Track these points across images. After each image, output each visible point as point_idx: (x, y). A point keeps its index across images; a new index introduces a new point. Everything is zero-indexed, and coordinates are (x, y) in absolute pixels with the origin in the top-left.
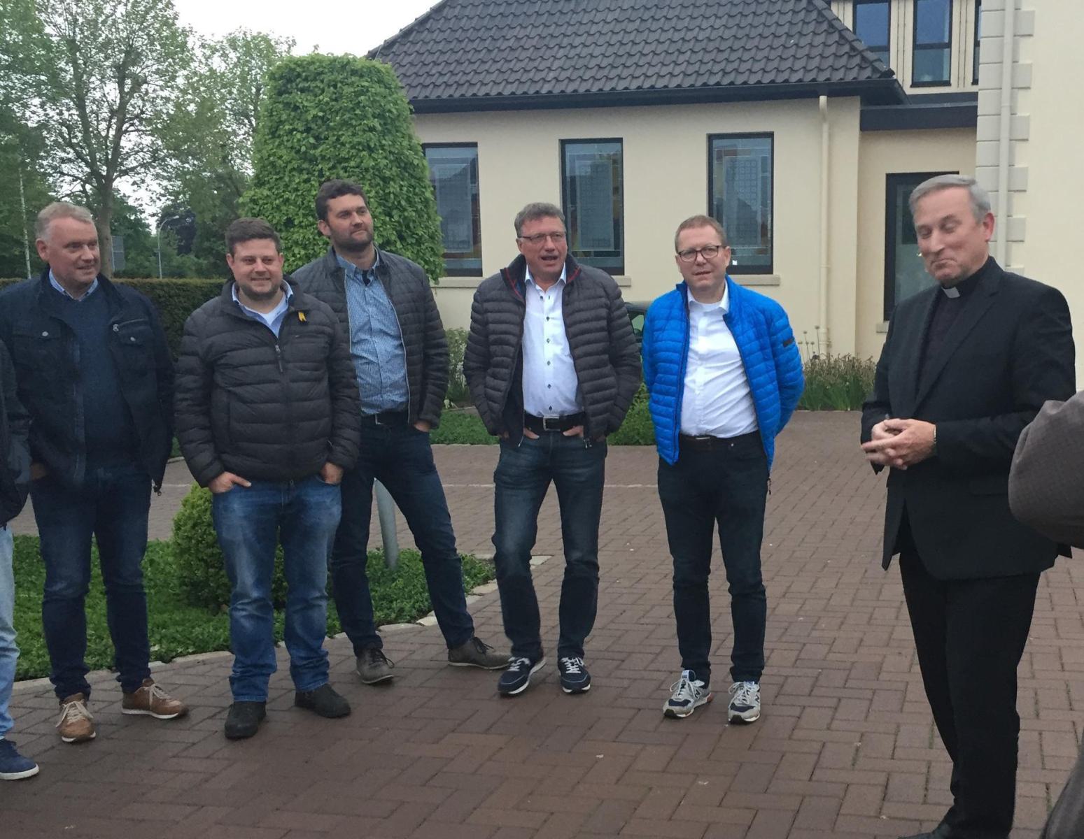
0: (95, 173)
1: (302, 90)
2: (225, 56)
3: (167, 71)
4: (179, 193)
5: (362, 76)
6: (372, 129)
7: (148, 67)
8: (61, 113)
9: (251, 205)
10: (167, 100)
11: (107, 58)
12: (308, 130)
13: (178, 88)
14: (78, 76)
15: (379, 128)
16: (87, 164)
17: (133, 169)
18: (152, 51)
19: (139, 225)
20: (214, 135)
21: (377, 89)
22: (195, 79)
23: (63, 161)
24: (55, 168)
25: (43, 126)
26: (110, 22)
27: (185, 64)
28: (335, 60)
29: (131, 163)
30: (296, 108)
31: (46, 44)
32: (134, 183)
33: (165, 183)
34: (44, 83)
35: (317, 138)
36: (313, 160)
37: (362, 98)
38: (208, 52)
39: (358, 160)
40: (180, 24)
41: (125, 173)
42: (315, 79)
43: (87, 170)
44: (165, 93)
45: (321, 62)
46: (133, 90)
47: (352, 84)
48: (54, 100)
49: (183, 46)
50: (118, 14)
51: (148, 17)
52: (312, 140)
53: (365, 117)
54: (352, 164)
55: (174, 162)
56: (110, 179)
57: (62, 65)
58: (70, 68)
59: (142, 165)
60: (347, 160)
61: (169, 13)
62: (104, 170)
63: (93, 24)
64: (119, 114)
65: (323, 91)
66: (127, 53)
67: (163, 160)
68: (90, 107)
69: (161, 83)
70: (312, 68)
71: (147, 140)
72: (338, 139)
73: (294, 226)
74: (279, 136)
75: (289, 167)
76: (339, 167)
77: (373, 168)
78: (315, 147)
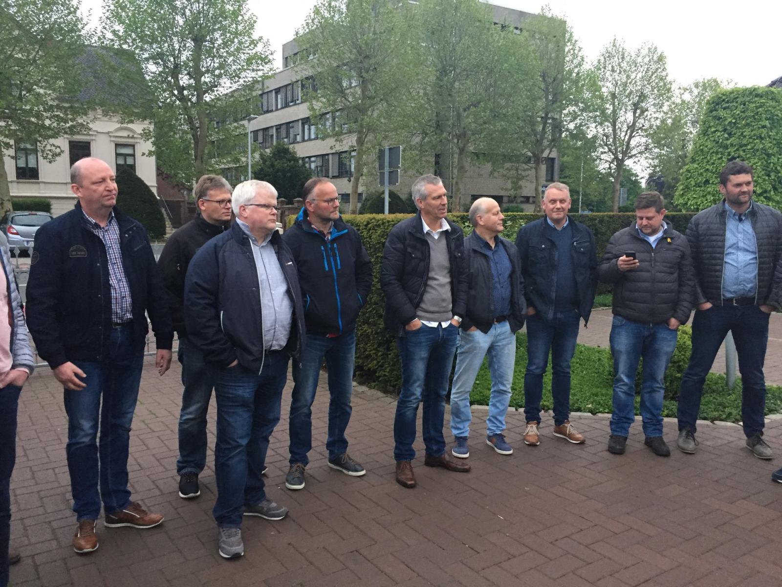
0: (616, 158)
1: (724, 109)
2: (691, 92)
3: (659, 103)
4: (657, 166)
5: (762, 97)
6: (764, 127)
7: (649, 104)
8: (604, 130)
9: (687, 173)
10: (657, 118)
11: (629, 100)
12: (725, 130)
13: (663, 111)
14: (614, 111)
15: (768, 125)
16: (613, 154)
17: (635, 155)
18: (652, 94)
19: (636, 183)
20: (679, 134)
21: (771, 103)
22: (673, 106)
23: (602, 153)
24: (597, 157)
25: (595, 137)
26: (633, 82)
27: (669, 98)
28: (746, 90)
29: (634, 152)
30: (719, 118)
31: (601, 97)
32: (634, 162)
33: (650, 161)
34: (598, 116)
35: (730, 134)
36: (726, 147)
37: (760, 109)
38: (682, 91)
39: (753, 145)
40: (669, 79)
41: (631, 157)
42: (733, 102)
43: (613, 157)
44: (656, 115)
45: (737, 91)
46: (640, 115)
47: (755, 102)
48: (601, 124)
49: (669, 90)
50: (638, 78)
51: (653, 77)
52: (726, 136)
53: (761, 120)
54: (749, 147)
55: (657, 150)
56: (623, 161)
57: (608, 106)
58: (611, 107)
59: (639, 153)
60: (746, 145)
61: (664, 74)
62: (620, 156)
63: (625, 85)
64: (632, 128)
65: (737, 107)
66: (640, 97)
67: (651, 149)
68: (618, 125)
69: (655, 110)
70: (732, 95)
71: (644, 140)
72: (742, 134)
73: (709, 183)
74: (708, 135)
75: (711, 151)
76: (740, 149)
77: (762, 149)
78: (727, 139)
